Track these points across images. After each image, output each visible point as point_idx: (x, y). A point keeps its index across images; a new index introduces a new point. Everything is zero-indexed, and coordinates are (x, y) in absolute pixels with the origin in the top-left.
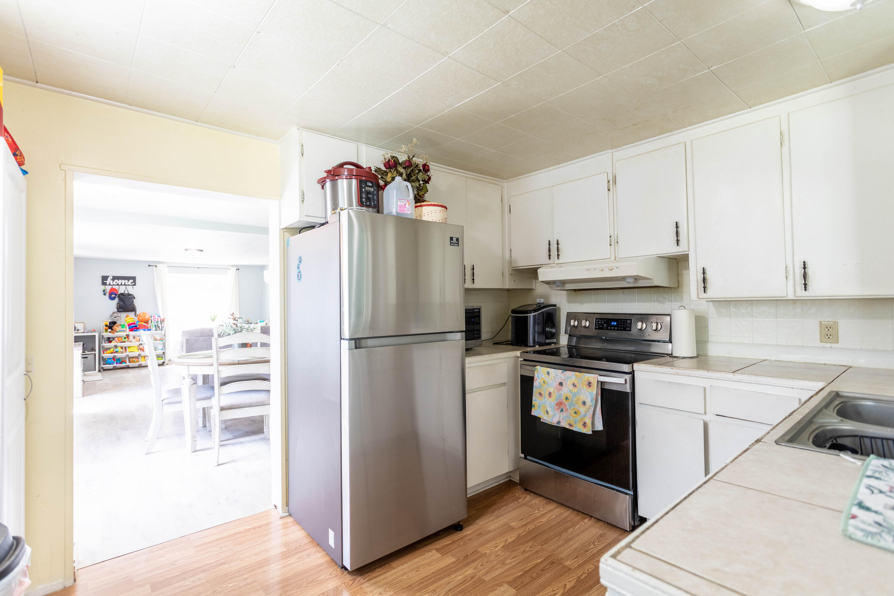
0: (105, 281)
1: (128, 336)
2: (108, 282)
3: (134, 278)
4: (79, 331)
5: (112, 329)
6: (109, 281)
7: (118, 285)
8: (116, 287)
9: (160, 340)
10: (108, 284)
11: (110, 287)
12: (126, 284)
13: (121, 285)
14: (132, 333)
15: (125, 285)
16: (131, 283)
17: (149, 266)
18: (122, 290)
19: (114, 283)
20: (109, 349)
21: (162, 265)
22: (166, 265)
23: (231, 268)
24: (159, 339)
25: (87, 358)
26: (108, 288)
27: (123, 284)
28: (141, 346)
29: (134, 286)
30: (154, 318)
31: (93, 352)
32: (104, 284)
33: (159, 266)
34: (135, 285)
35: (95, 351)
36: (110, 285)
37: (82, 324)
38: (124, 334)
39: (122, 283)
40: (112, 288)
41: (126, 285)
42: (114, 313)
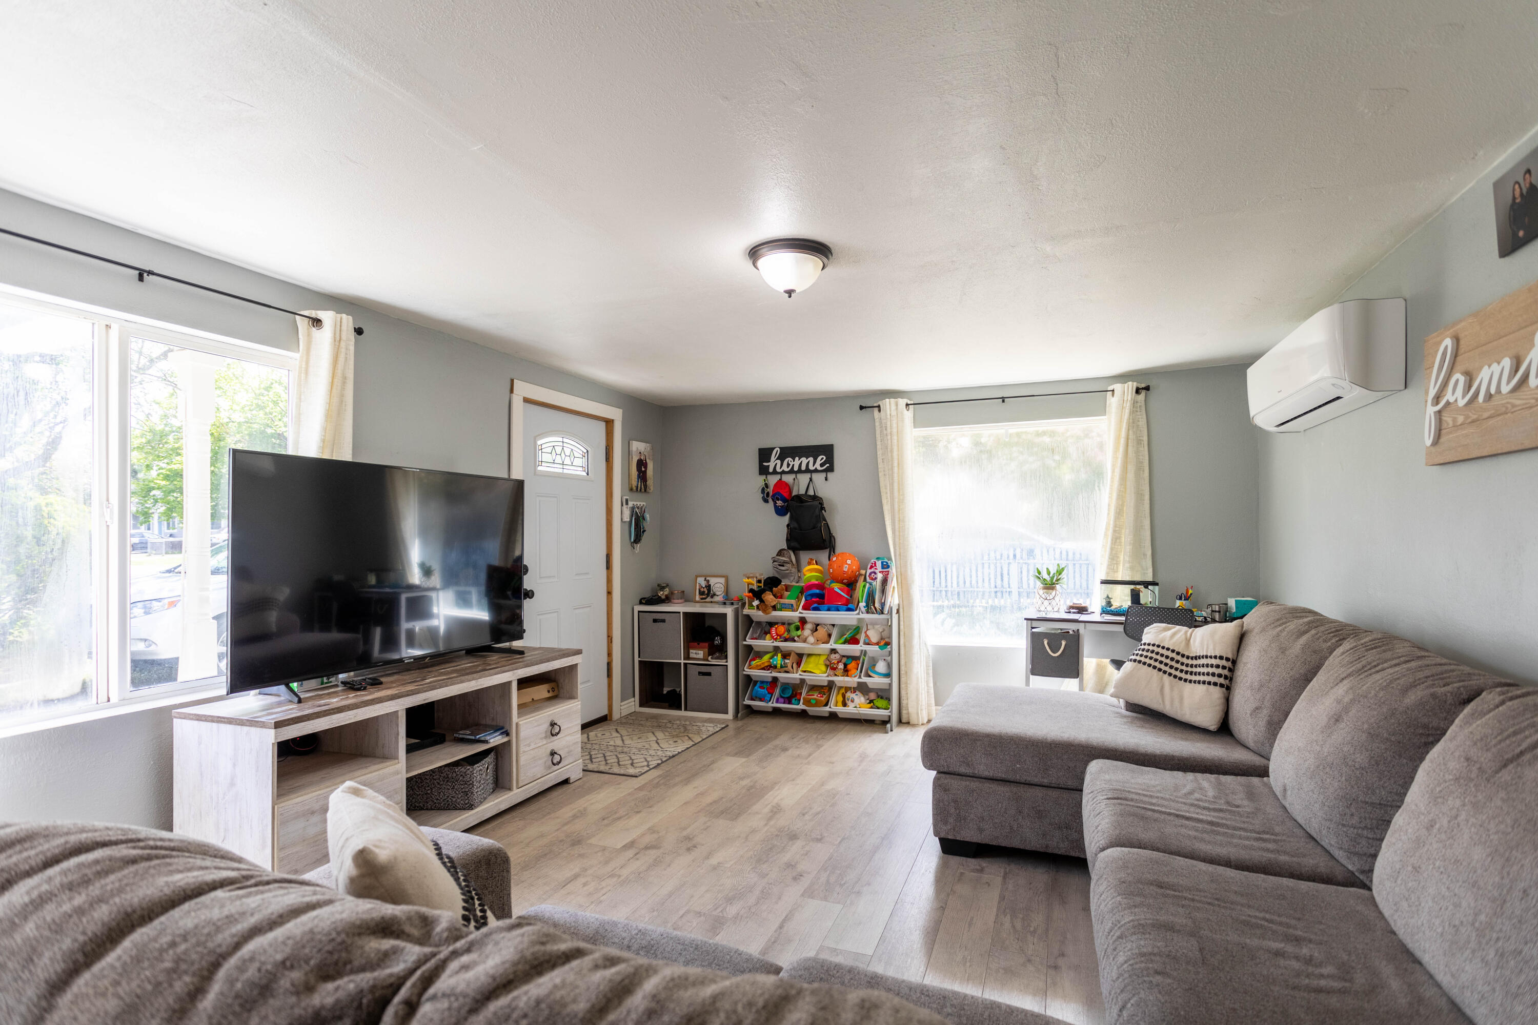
0: (765, 464)
1: (803, 621)
2: (771, 465)
3: (827, 451)
4: (716, 599)
5: (762, 601)
6: (773, 463)
7: (792, 471)
8: (788, 479)
9: (877, 644)
10: (771, 470)
11: (777, 478)
12: (811, 467)
13: (800, 471)
14: (810, 615)
15: (808, 470)
16: (822, 465)
17: (862, 408)
18: (800, 485)
19: (785, 468)
20: (759, 655)
21: (892, 400)
22: (902, 402)
23: (1118, 387)
24: (874, 640)
25: (709, 674)
26: (773, 480)
27: (803, 468)
28: (833, 656)
29: (829, 475)
30: (872, 570)
31: (722, 662)
32: (764, 471)
33: (888, 404)
34: (831, 469)
35: (726, 657)
36: (775, 472)
37: (722, 580)
38: (794, 615)
39: (800, 465)
40: (780, 483)
41: (812, 472)
42: (780, 553)
